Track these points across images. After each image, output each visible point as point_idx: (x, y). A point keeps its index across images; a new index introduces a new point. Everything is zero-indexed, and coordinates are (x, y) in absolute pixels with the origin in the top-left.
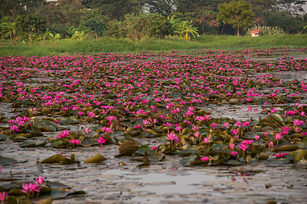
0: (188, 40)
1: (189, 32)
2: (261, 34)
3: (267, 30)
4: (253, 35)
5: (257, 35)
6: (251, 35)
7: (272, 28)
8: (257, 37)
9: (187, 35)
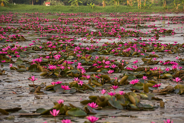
0: (3, 6)
1: (3, 1)
2: (51, 4)
3: (55, 2)
4: (47, 5)
5: (49, 5)
6: (45, 5)
7: (57, 1)
8: (48, 6)
9: (2, 3)
